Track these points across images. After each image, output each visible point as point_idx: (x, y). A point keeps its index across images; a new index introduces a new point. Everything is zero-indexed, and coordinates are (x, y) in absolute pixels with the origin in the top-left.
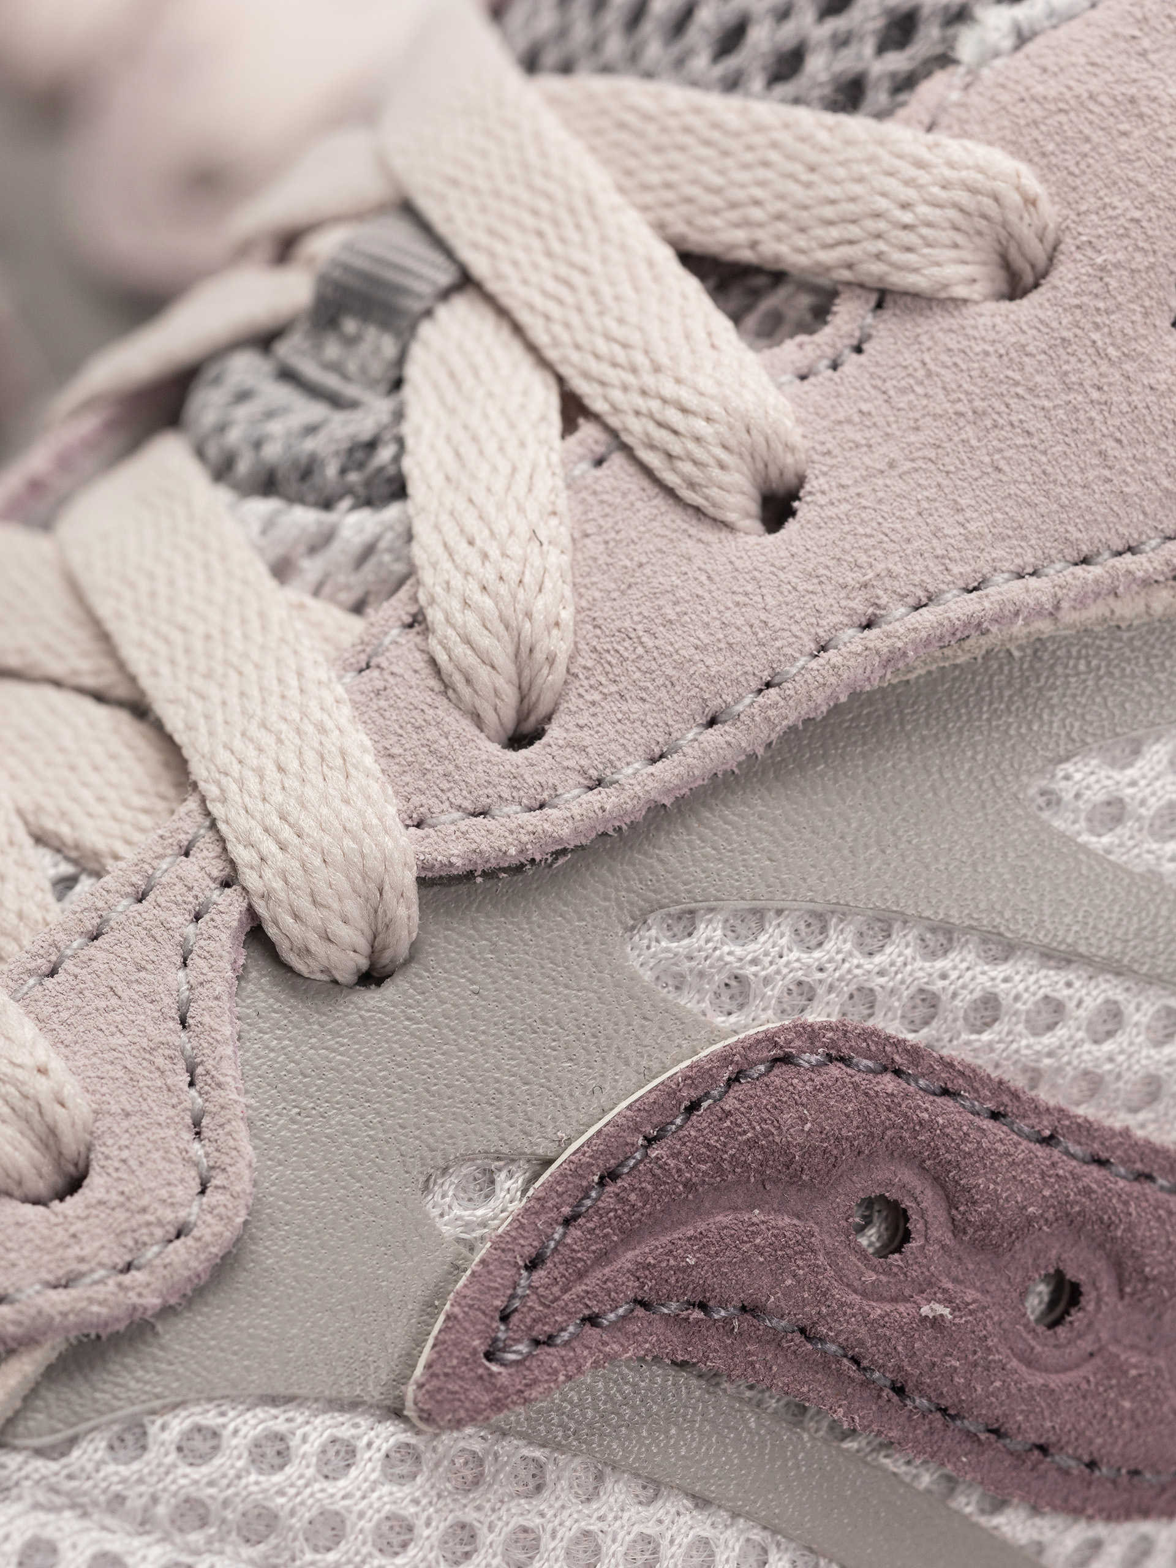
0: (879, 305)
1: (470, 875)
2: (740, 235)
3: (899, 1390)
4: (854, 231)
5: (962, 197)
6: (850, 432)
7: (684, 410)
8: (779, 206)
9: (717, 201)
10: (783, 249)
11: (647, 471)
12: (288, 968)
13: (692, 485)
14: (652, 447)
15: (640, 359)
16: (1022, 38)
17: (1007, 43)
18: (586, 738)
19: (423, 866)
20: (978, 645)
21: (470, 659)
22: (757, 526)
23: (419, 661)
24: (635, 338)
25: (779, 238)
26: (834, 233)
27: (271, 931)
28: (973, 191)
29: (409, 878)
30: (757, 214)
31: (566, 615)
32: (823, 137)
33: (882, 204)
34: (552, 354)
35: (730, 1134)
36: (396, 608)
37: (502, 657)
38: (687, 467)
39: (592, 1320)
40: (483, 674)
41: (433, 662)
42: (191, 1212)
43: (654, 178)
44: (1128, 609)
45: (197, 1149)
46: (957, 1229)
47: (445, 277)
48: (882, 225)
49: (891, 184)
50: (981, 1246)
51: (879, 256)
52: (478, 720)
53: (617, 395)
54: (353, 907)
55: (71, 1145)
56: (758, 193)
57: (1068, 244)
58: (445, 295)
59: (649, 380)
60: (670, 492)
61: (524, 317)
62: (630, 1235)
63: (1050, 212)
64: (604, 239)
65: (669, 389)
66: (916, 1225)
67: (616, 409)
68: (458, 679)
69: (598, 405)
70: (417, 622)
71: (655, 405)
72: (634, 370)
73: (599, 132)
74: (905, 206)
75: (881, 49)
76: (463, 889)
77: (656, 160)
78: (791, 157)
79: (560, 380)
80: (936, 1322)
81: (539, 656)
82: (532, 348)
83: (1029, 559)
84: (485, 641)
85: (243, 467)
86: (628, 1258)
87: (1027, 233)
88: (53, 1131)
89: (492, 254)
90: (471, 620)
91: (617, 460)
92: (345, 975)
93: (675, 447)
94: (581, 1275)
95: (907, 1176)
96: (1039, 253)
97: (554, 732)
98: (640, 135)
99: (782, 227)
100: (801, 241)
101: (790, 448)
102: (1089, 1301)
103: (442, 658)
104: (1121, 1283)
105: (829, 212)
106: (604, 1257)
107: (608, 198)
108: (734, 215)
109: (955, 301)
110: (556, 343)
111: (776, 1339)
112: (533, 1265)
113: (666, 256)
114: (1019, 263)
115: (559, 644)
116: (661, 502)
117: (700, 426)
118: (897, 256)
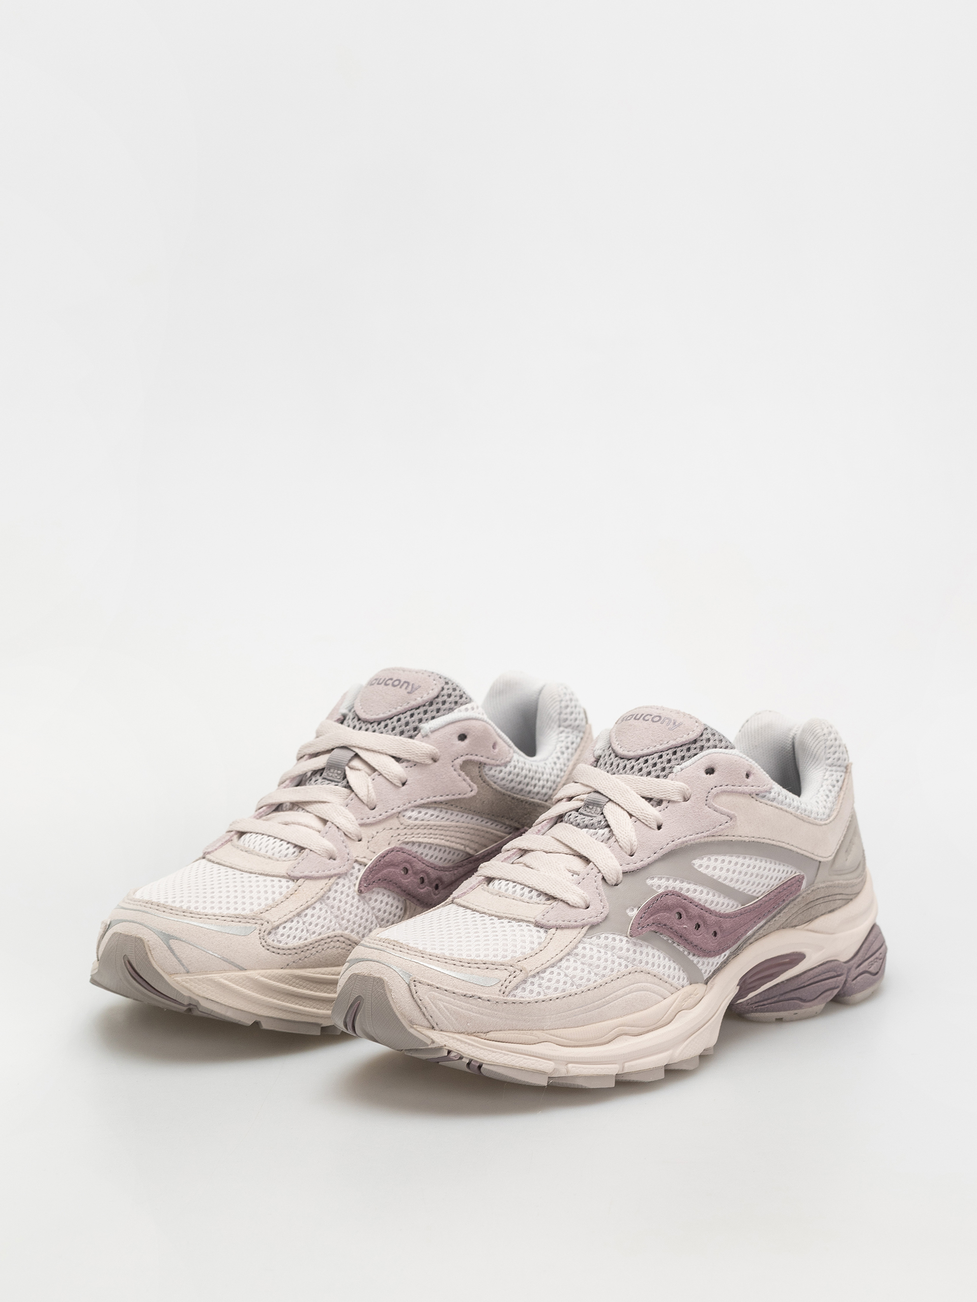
0: (669, 802)
1: (627, 872)
2: (649, 794)
3: (681, 937)
4: (665, 793)
5: (680, 789)
6: (668, 818)
7: (648, 815)
8: (654, 790)
9: (645, 790)
10: (655, 795)
11: (643, 823)
12: (607, 883)
13: (650, 824)
14: (643, 819)
15: (640, 809)
16: (682, 770)
17: (680, 770)
18: (640, 855)
19: (623, 871)
20: (686, 844)
21: (625, 845)
22: (657, 829)
23: (618, 846)
24: (638, 806)
25: (655, 794)
26: (662, 793)
27: (605, 878)
28: (681, 788)
29: (621, 872)
30: (651, 791)
31: (636, 840)
32: (659, 781)
33: (669, 790)
34: (626, 809)
35: (663, 903)
36: (613, 839)
37: (629, 845)
38: (649, 822)
39: (648, 925)
40: (627, 847)
41: (620, 846)
42: (602, 911)
43: (635, 787)
44: (702, 840)
45: (602, 904)
46: (687, 916)
47: (607, 800)
48: (669, 792)
49: (670, 787)
50: (690, 919)
51: (669, 796)
52: (626, 852)
53: (637, 813)
54: (615, 875)
55: (588, 903)
56: (651, 789)
57: (692, 795)
58: (608, 801)
59: (642, 811)
60: (647, 825)
61: (620, 804)
62: (652, 915)
63: (690, 791)
64: (630, 795)
65: (645, 812)
66: (682, 916)
67: (637, 815)
68: (624, 848)
69: (634, 815)
70: (617, 841)
71: (643, 814)
72: (639, 810)
73: (625, 781)
74: (672, 790)
75: (661, 771)
76: (626, 874)
77: (635, 785)
78: (655, 784)
79: (628, 812)
80: (685, 928)
81: (634, 845)
82: (622, 808)
83: (691, 833)
84: (627, 843)
85: (581, 825)
86: (652, 918)
87: (687, 793)
88: (586, 900)
89: (614, 797)
90: (625, 840)
91: (638, 822)
92: (614, 884)
93: (647, 819)
94: (647, 920)
95: (681, 910)
96: (689, 796)
97: (635, 855)
98: (632, 782)
99: (655, 793)
100: (658, 794)
101: (661, 820)
102: (701, 927)
103: (621, 845)
104: (704, 925)
105: (661, 791)
106: (649, 918)
107: (629, 790)
108: (648, 791)
109: (678, 802)
110: (627, 807)
111: (667, 929)
112: (641, 918)
113: (639, 796)
114: (686, 797)
115: (636, 843)
116: (645, 826)
117: (650, 817)
118: (672, 796)
